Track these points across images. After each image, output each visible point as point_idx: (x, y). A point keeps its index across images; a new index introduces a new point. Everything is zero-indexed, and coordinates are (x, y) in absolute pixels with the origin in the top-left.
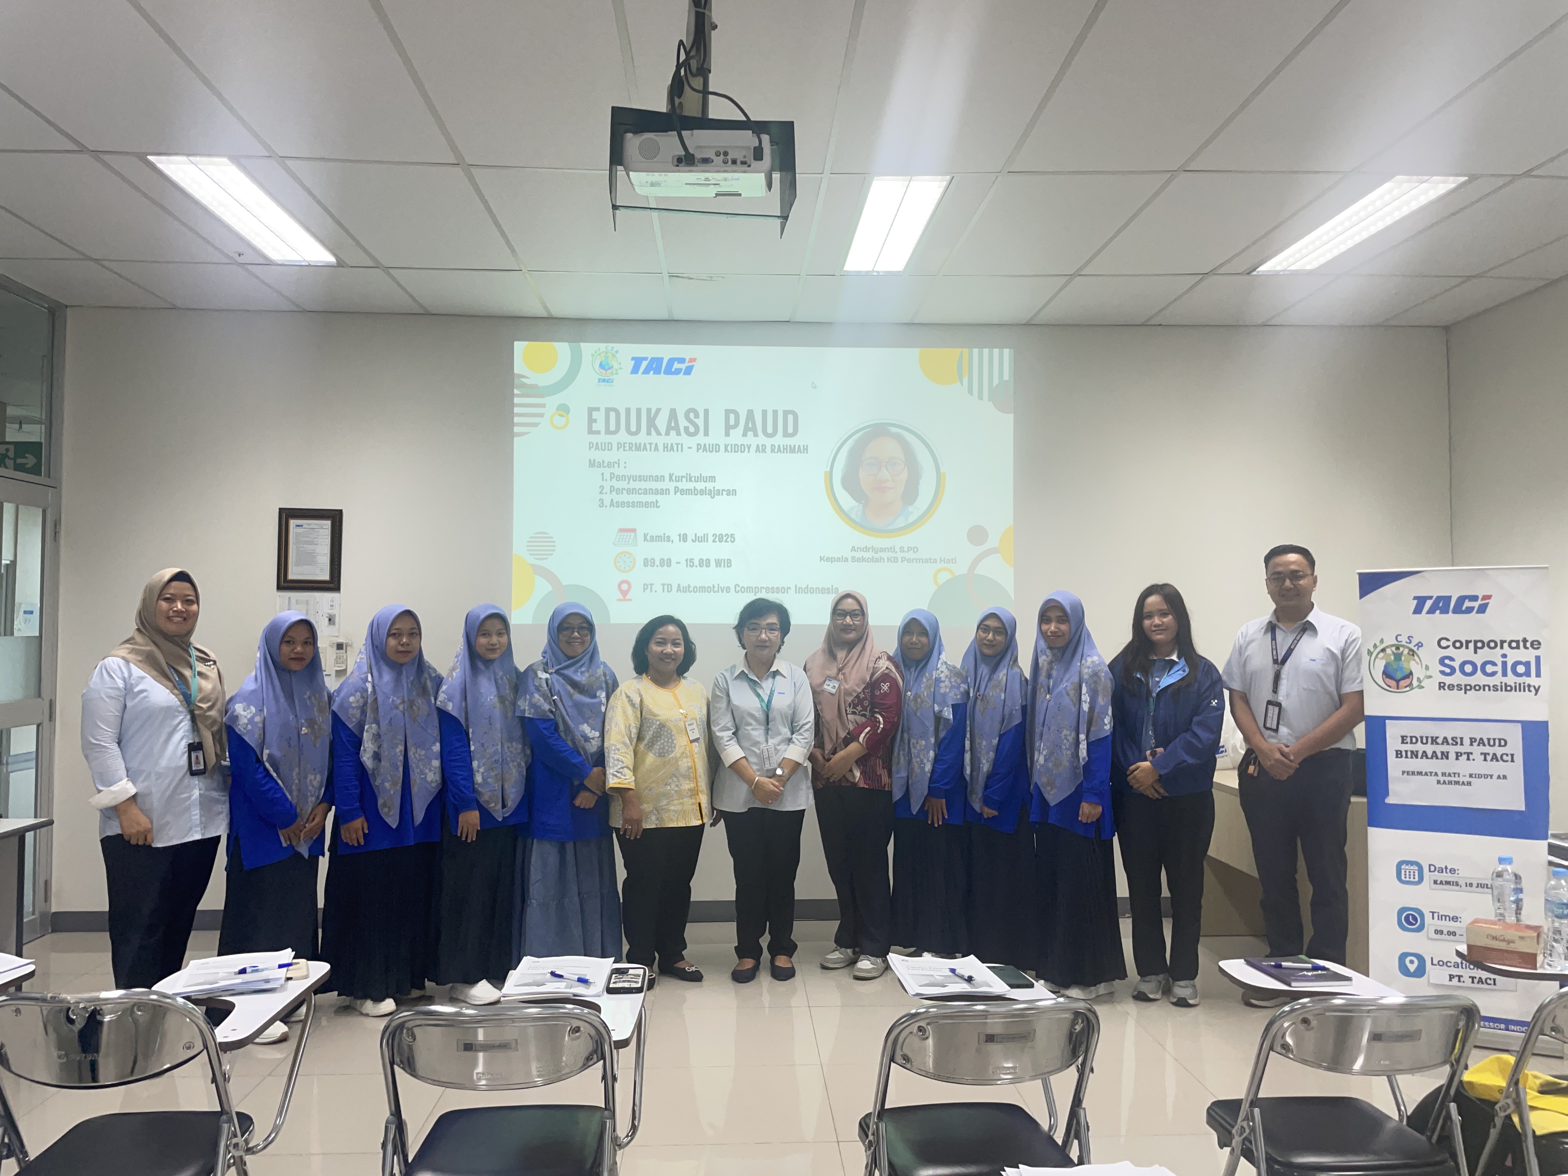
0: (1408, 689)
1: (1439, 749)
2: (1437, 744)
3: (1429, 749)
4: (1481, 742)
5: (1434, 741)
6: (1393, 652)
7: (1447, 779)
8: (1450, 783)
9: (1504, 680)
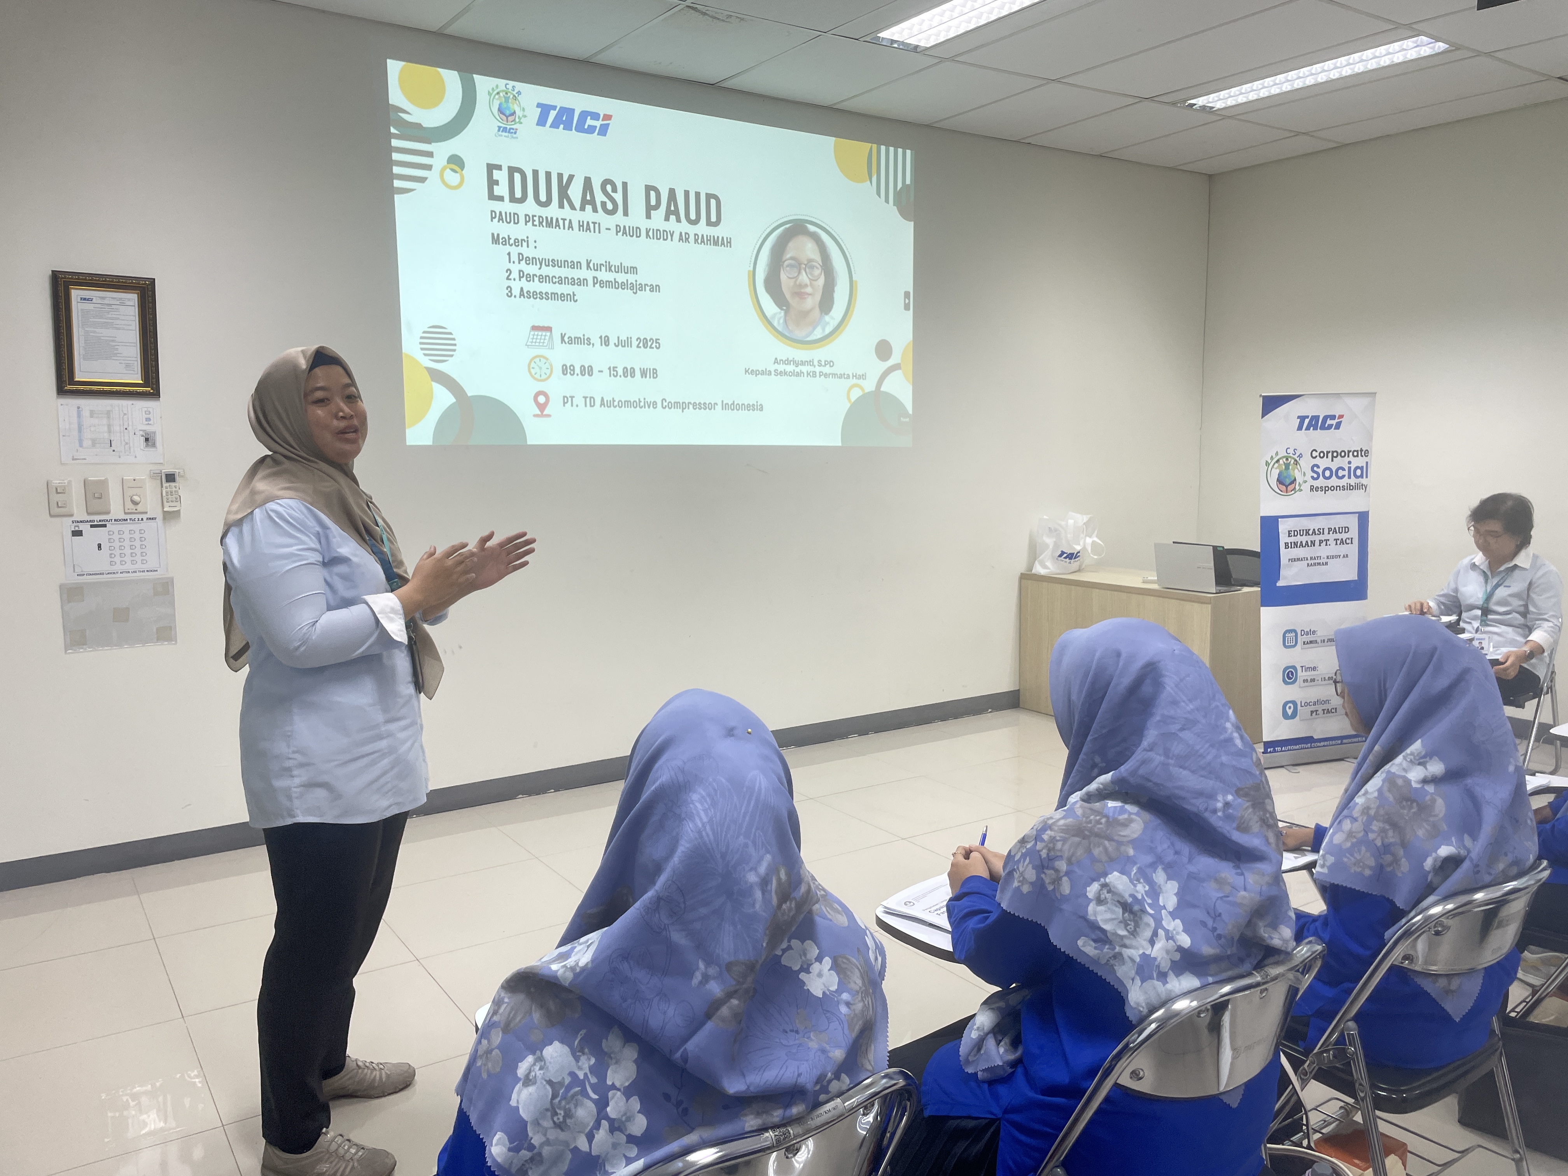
0: (1293, 492)
1: (1309, 539)
2: (1309, 535)
3: (1304, 539)
4: (1335, 531)
5: (1307, 533)
6: (1284, 462)
7: (1313, 562)
8: (1315, 564)
9: (1349, 481)
